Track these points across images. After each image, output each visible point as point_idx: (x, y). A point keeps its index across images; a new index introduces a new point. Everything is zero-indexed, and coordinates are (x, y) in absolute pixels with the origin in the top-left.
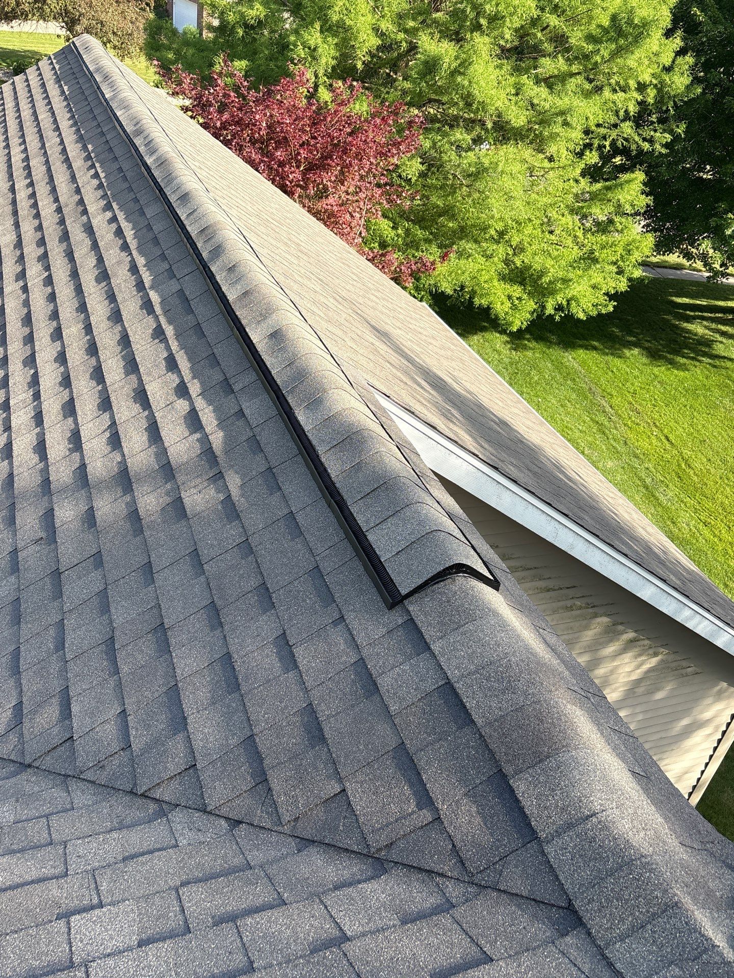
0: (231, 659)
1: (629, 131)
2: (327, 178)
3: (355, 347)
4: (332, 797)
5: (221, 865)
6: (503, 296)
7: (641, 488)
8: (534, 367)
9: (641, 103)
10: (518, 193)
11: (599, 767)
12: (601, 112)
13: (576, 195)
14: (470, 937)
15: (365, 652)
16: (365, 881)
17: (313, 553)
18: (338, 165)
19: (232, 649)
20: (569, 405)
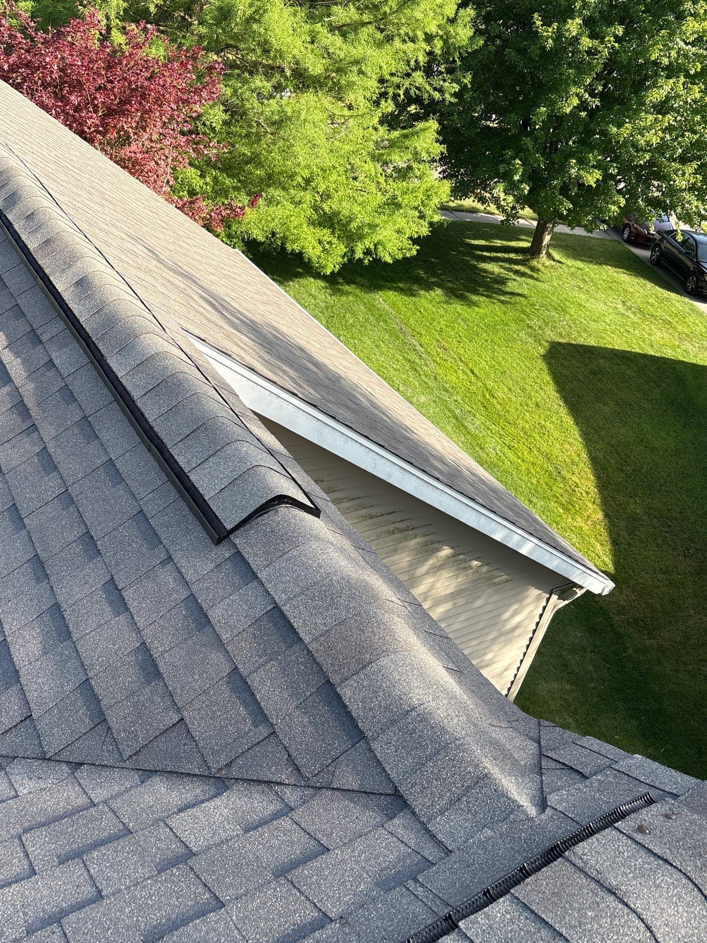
0: (60, 609)
1: (420, 80)
2: (128, 124)
3: (166, 292)
4: (171, 727)
5: (64, 808)
6: (313, 241)
7: (452, 419)
8: (349, 310)
9: (430, 54)
10: (321, 141)
11: (416, 667)
12: (393, 62)
13: (377, 142)
14: (308, 834)
15: (195, 588)
16: (208, 800)
17: (136, 498)
18: (138, 110)
19: (60, 599)
20: (383, 345)
